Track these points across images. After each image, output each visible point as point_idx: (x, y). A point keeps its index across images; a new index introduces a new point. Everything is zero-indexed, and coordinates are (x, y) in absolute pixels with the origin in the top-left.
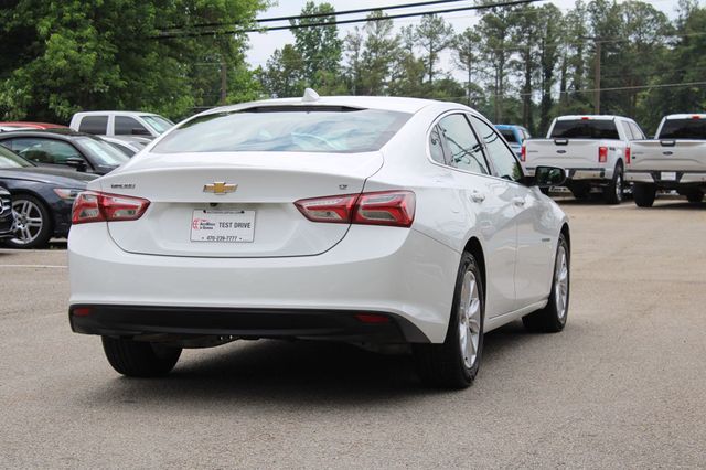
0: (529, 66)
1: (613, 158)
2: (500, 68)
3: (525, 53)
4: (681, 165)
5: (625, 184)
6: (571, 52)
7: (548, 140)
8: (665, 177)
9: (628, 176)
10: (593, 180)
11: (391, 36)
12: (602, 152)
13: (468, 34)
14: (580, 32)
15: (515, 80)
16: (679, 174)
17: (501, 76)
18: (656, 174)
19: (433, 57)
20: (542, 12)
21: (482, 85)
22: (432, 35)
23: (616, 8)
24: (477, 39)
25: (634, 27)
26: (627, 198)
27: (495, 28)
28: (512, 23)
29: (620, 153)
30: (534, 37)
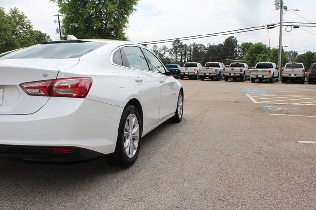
0: (182, 55)
1: (196, 71)
2: (176, 55)
3: (181, 52)
4: (210, 72)
5: (199, 76)
6: (189, 53)
7: (184, 67)
8: (207, 74)
9: (199, 74)
10: (193, 75)
11: (157, 50)
12: (194, 69)
13: (171, 49)
14: (191, 49)
15: (179, 57)
16: (210, 74)
17: (177, 57)
18: (205, 74)
19: (164, 53)
20: (184, 45)
21: (173, 58)
22: (164, 50)
23: (197, 45)
25: (200, 48)
26: (199, 79)
27: (175, 48)
28: (178, 47)
29: (198, 70)
30: (183, 50)
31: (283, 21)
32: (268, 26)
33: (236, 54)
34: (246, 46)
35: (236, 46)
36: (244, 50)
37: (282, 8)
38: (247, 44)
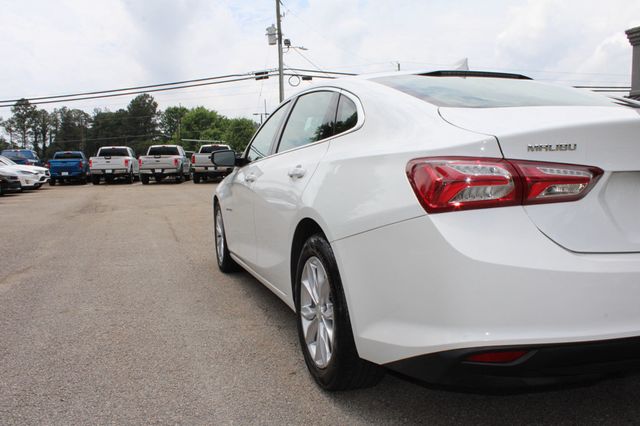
0: (36, 134)
2: (24, 134)
3: (33, 128)
6: (53, 128)
8: (157, 171)
12: (127, 162)
13: (9, 121)
14: (56, 120)
15: (30, 139)
16: (163, 170)
17: (24, 137)
18: (153, 170)
20: (40, 112)
23: (70, 111)
24: (12, 123)
25: (77, 119)
27: (20, 118)
28: (27, 116)
30: (37, 122)
31: (284, 67)
32: (256, 74)
33: (154, 131)
34: (175, 114)
35: (154, 113)
36: (170, 122)
37: (280, 43)
38: (176, 109)
